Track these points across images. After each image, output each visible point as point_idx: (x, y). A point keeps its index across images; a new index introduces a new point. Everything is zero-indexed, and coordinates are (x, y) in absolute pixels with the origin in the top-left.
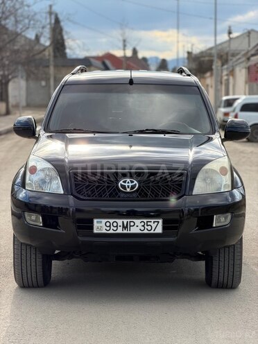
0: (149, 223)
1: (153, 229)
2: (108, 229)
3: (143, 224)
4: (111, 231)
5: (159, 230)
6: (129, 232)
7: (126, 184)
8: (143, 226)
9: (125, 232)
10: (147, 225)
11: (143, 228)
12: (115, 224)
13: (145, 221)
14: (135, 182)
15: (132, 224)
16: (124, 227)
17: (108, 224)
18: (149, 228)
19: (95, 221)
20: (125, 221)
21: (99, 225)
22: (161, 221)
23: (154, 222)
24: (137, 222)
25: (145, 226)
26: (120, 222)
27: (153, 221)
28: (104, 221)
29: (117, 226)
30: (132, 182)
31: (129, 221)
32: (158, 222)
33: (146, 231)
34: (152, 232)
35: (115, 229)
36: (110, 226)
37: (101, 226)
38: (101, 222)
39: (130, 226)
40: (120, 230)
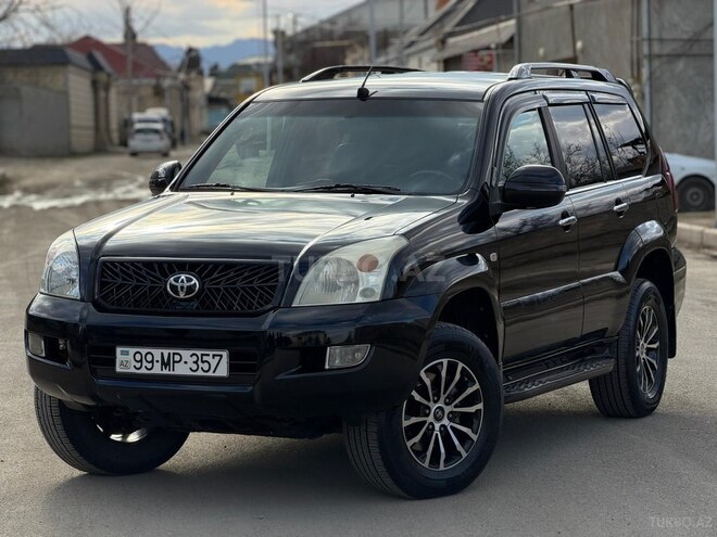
0: (205, 358)
1: (212, 369)
2: (138, 365)
3: (195, 358)
4: (143, 371)
5: (223, 371)
6: (171, 372)
7: (179, 285)
8: (196, 362)
9: (166, 372)
10: (203, 362)
11: (195, 367)
12: (149, 358)
13: (199, 353)
14: (195, 281)
15: (177, 358)
16: (165, 364)
17: (138, 357)
18: (206, 366)
19: (119, 350)
20: (166, 352)
21: (124, 358)
22: (225, 354)
23: (214, 356)
24: (186, 354)
25: (199, 362)
26: (157, 353)
27: (211, 353)
28: (132, 351)
29: (152, 362)
30: (189, 280)
31: (172, 351)
32: (221, 356)
33: (200, 373)
34: (210, 374)
35: (149, 366)
36: (141, 361)
37: (127, 360)
38: (127, 353)
39: (174, 362)
40: (157, 370)
